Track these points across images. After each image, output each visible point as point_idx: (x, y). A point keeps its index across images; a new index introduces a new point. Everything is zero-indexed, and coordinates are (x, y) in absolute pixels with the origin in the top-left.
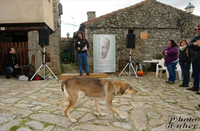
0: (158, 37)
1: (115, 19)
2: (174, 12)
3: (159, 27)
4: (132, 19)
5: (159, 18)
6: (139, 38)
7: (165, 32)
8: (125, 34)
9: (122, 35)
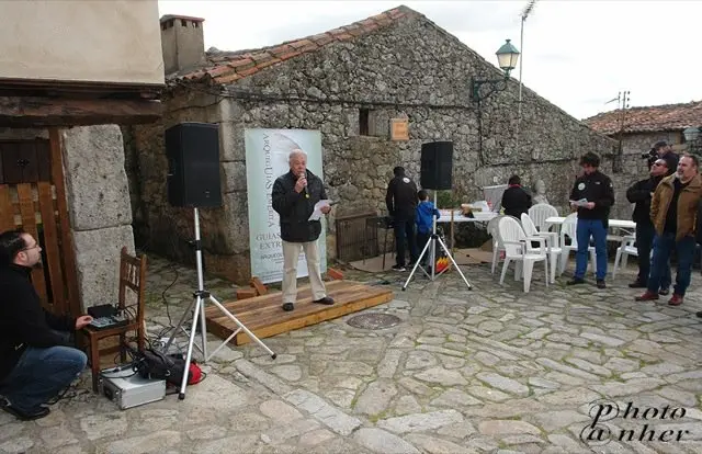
0: (431, 135)
1: (322, 67)
2: (464, 59)
3: (433, 104)
4: (368, 70)
5: (434, 72)
6: (388, 139)
7: (446, 118)
8: (352, 124)
9: (341, 127)
